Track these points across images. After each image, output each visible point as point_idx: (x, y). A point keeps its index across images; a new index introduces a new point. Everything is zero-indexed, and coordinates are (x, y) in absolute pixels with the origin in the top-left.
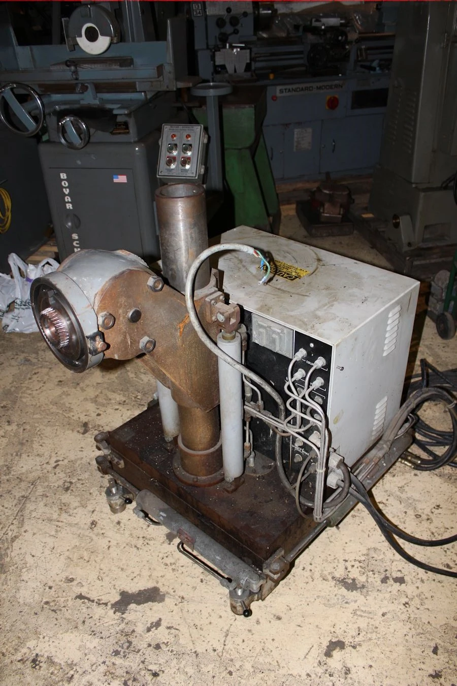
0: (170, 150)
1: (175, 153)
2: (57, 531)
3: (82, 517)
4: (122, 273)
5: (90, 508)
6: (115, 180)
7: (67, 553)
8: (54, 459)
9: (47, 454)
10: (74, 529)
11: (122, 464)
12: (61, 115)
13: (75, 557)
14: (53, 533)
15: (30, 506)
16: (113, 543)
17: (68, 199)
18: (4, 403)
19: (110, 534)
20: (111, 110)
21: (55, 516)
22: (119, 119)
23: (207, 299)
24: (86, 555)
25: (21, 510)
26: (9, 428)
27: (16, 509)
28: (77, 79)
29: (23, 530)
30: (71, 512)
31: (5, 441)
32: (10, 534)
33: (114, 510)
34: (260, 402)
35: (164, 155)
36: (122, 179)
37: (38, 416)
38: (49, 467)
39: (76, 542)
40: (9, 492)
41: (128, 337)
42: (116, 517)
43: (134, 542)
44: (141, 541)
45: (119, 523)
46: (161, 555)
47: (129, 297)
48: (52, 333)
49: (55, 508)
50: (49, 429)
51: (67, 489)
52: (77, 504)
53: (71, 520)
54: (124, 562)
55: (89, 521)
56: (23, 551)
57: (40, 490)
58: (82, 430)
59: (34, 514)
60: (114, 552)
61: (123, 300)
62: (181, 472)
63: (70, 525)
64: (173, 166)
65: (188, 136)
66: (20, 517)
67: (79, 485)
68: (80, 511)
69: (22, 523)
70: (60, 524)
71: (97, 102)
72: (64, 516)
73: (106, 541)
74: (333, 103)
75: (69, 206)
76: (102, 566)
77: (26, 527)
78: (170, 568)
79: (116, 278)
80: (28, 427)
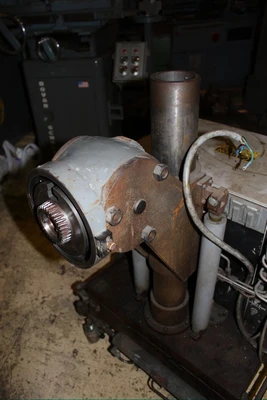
0: (122, 61)
1: (126, 64)
2: (47, 359)
3: (65, 346)
4: (131, 162)
5: (72, 338)
6: (80, 86)
7: (56, 380)
8: (41, 296)
9: (35, 292)
10: (60, 357)
11: (98, 308)
12: (39, 38)
13: (62, 383)
14: (43, 361)
15: (25, 337)
16: (92, 370)
17: (45, 100)
18: (2, 250)
19: (89, 361)
20: (77, 34)
21: (45, 346)
22: (83, 40)
23: (198, 184)
24: (71, 381)
25: (18, 341)
26: (6, 270)
27: (14, 340)
28: (50, 11)
29: (19, 358)
30: (57, 342)
31: (3, 281)
32: (10, 361)
33: (91, 341)
34: (229, 269)
35: (117, 66)
36: (85, 85)
37: (27, 260)
38: (38, 303)
39: (62, 369)
40: (8, 324)
41: (132, 229)
42: (92, 346)
43: (109, 369)
44: (114, 368)
45: (95, 351)
46: (131, 381)
47: (136, 188)
48: (51, 227)
49: (45, 339)
50: (35, 271)
51: (52, 322)
52: (61, 335)
53: (57, 348)
54: (102, 387)
55: (72, 349)
56: (20, 378)
57: (32, 322)
58: (61, 271)
59: (28, 344)
60: (94, 379)
61: (130, 192)
62: (152, 322)
63: (56, 353)
64: (124, 74)
65: (135, 51)
66: (18, 346)
67: (62, 319)
68: (64, 340)
69: (19, 351)
70: (49, 353)
71: (66, 28)
72: (52, 345)
73: (86, 368)
74: (215, 38)
75: (46, 106)
76: (85, 392)
77: (23, 355)
78: (140, 393)
79: (124, 168)
80: (20, 269)
